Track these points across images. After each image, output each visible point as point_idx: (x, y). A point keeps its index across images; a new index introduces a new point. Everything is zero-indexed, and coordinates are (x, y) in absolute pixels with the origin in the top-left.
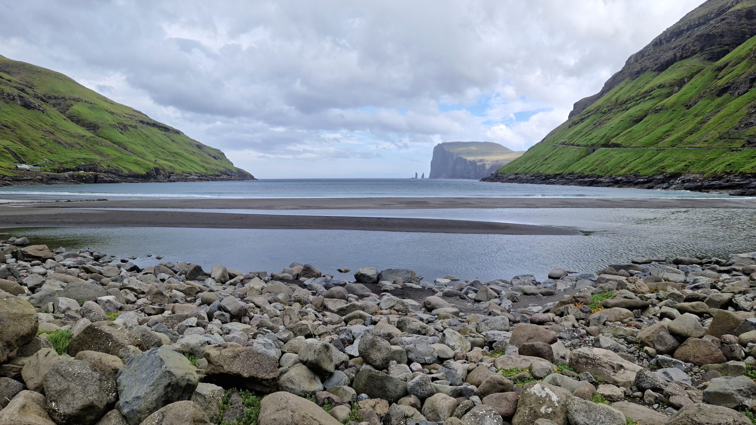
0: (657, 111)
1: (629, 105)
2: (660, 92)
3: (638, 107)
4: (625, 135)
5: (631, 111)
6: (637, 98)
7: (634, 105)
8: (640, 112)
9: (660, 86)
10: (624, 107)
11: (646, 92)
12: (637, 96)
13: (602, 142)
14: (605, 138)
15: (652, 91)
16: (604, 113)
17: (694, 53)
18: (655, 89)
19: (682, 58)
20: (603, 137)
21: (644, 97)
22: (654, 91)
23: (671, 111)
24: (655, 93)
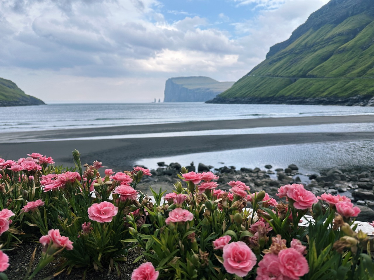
0: (340, 52)
1: (316, 48)
2: (340, 38)
3: (324, 50)
4: (318, 69)
5: (319, 52)
6: (322, 43)
7: (320, 48)
8: (326, 53)
9: (340, 34)
10: (312, 49)
11: (328, 39)
12: (321, 41)
13: (301, 73)
14: (302, 71)
15: (333, 38)
16: (297, 54)
17: (362, 11)
19: (353, 15)
20: (300, 71)
21: (328, 42)
22: (335, 38)
23: (351, 52)
24: (336, 39)
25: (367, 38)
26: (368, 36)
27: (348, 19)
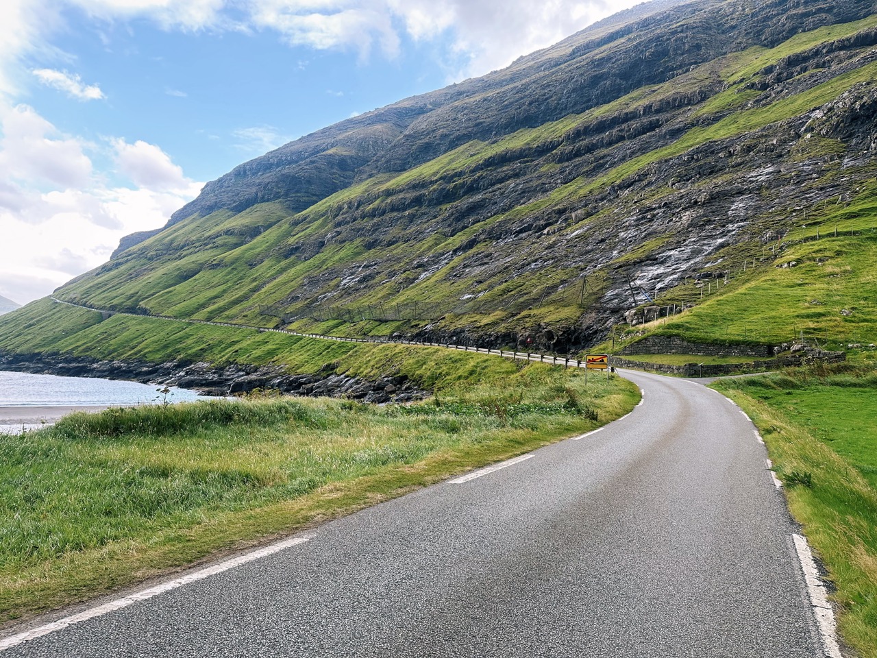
0: (214, 267)
1: (185, 253)
2: (226, 240)
3: (193, 258)
5: (185, 261)
6: (197, 244)
7: (190, 254)
8: (193, 265)
9: (228, 232)
11: (210, 237)
14: (134, 298)
15: (217, 237)
16: (150, 259)
17: (277, 196)
18: (221, 235)
19: (263, 200)
20: (132, 296)
21: (206, 244)
22: (220, 238)
23: (230, 269)
24: (219, 241)
25: (264, 247)
26: (267, 244)
27: (255, 206)
